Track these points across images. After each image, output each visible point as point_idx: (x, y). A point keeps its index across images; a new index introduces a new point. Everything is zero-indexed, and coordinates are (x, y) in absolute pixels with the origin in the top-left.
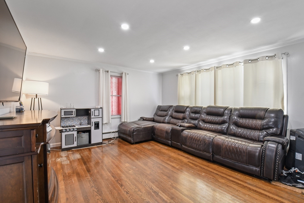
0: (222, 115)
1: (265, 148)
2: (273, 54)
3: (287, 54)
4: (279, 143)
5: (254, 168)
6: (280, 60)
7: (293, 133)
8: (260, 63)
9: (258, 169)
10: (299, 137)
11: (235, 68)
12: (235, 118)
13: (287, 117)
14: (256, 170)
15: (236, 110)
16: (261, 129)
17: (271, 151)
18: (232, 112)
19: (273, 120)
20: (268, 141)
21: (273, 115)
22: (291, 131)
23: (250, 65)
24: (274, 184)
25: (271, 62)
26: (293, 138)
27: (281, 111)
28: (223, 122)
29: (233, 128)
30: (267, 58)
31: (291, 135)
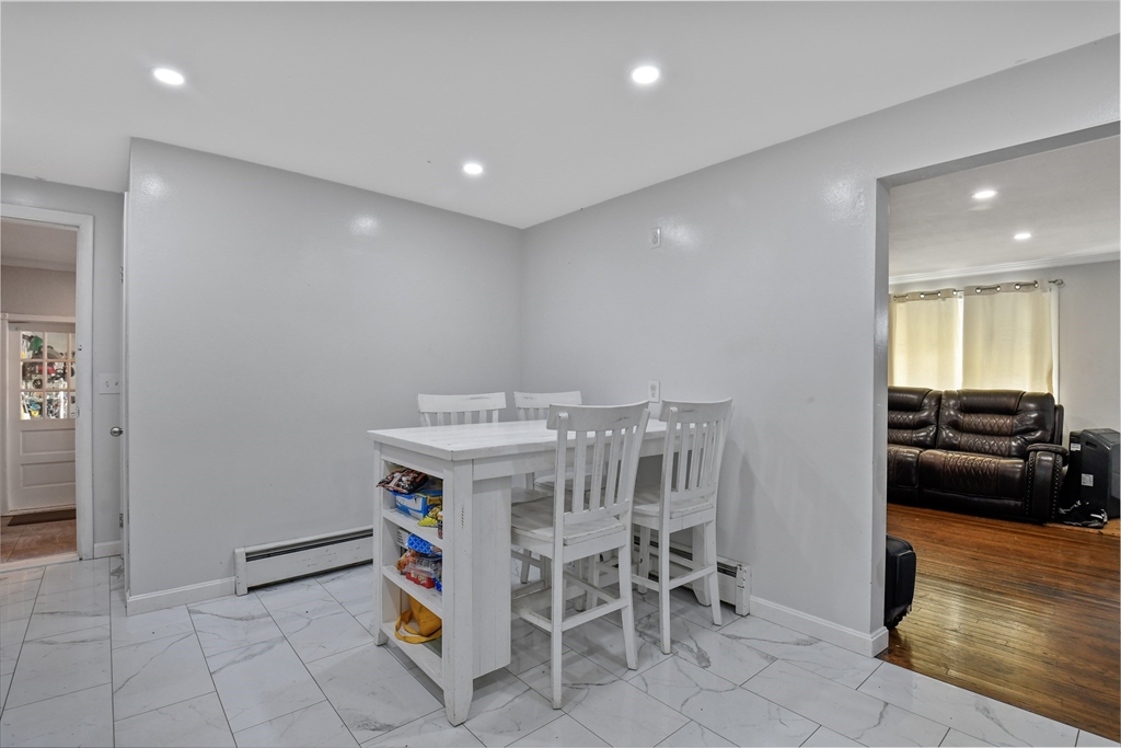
0: (917, 408)
1: (1034, 463)
2: (1031, 281)
3: (1059, 283)
4: (1056, 453)
5: (1012, 503)
6: (1045, 295)
7: (1074, 438)
8: (1001, 296)
9: (1020, 503)
10: (1088, 443)
11: (943, 302)
12: (950, 414)
13: (1060, 409)
14: (1016, 505)
15: (950, 395)
16: (1012, 435)
17: (1046, 468)
18: (943, 401)
19: (1034, 415)
20: (1036, 451)
21: (1032, 405)
22: (1072, 434)
23: (980, 300)
24: (1051, 525)
25: (1027, 295)
26: (1076, 447)
27: (1049, 397)
28: (923, 424)
29: (947, 434)
30: (1018, 287)
31: (1071, 441)
